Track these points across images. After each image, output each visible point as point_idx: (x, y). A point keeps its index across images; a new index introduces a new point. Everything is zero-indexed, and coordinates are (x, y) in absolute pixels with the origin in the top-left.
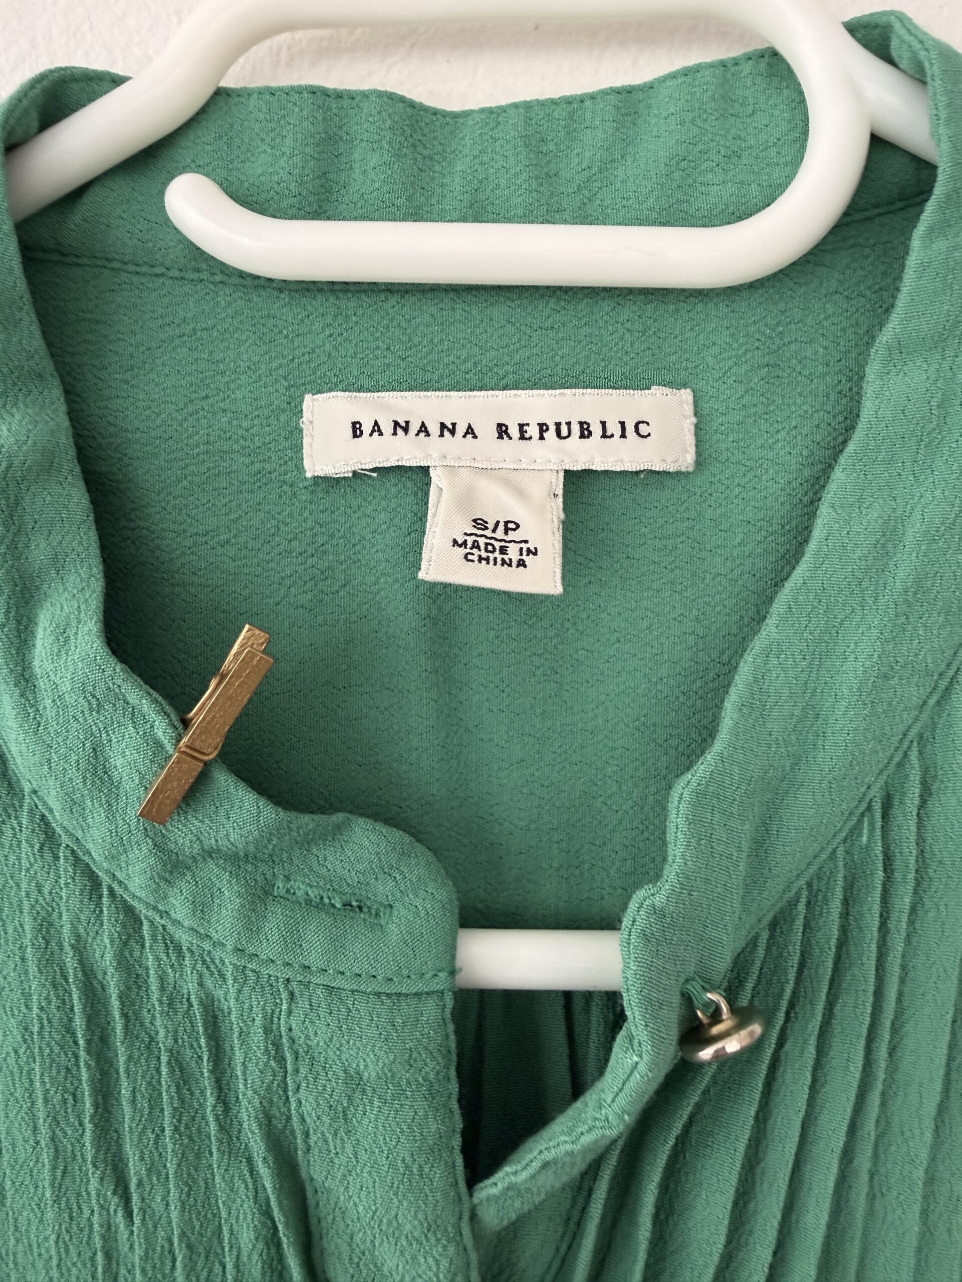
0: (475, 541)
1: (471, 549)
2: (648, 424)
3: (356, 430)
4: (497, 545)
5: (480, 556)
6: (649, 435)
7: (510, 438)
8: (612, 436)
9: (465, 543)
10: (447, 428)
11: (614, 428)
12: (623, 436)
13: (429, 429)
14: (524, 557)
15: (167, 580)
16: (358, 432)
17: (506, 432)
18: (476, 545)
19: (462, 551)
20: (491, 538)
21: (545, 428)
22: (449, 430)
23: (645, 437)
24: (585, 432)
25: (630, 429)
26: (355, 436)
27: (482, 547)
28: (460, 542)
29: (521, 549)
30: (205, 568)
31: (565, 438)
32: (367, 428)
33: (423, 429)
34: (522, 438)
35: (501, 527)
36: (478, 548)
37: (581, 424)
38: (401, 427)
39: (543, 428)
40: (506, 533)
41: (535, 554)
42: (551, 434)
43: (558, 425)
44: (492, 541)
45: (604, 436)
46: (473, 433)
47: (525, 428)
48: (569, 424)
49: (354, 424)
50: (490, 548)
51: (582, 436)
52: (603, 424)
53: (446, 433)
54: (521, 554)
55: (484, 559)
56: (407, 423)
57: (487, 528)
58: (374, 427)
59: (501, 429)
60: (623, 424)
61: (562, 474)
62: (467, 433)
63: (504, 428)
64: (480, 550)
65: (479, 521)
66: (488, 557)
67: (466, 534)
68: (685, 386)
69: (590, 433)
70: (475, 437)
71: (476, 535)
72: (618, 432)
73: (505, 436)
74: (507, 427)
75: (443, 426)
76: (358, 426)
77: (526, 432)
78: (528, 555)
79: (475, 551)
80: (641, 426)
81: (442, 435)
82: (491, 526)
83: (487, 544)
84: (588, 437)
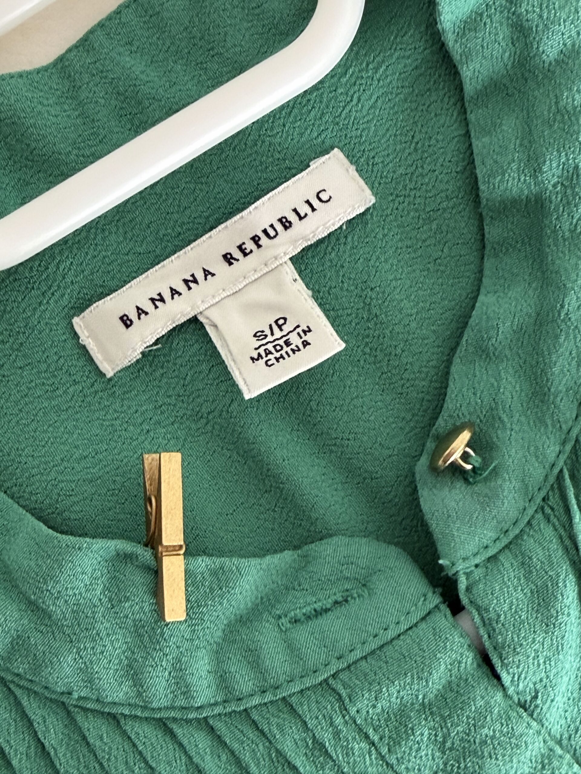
0: (265, 350)
1: (266, 356)
2: (324, 190)
3: (126, 321)
4: (281, 342)
5: (275, 358)
6: (330, 197)
7: (238, 260)
8: (306, 215)
9: (259, 355)
10: (189, 281)
11: (304, 209)
12: (313, 209)
13: (178, 290)
14: (305, 338)
15: (53, 513)
16: (128, 322)
17: (232, 258)
18: (268, 353)
19: (262, 362)
20: (274, 341)
21: (257, 239)
22: (192, 281)
23: (329, 200)
24: (286, 224)
25: (316, 203)
26: (127, 326)
27: (273, 350)
28: (256, 357)
29: (299, 334)
30: (76, 486)
31: (275, 237)
32: (133, 315)
33: (174, 292)
34: (245, 255)
35: (275, 328)
36: (271, 353)
37: (280, 220)
38: (157, 300)
39: (256, 240)
40: (281, 330)
41: (310, 331)
42: (264, 240)
43: (265, 231)
44: (276, 342)
45: (301, 218)
46: (210, 273)
47: (243, 247)
48: (272, 226)
49: (121, 318)
50: (278, 348)
51: (286, 228)
52: (295, 210)
53: (191, 285)
54: (301, 338)
55: (279, 358)
56: (160, 294)
57: (266, 336)
58: (138, 312)
59: (227, 258)
60: (308, 202)
61: (289, 263)
62: (206, 276)
63: (229, 256)
64: (272, 354)
65: (258, 334)
66: (281, 355)
67: (256, 349)
68: (332, 148)
69: (290, 223)
70: (213, 275)
71: (263, 345)
72: (308, 209)
73: (233, 261)
74: (230, 254)
75: (186, 281)
76: (125, 318)
77: (246, 249)
78: (306, 335)
79: (270, 356)
80: (321, 195)
81: (190, 288)
82: (268, 332)
83: (274, 347)
84: (290, 226)
